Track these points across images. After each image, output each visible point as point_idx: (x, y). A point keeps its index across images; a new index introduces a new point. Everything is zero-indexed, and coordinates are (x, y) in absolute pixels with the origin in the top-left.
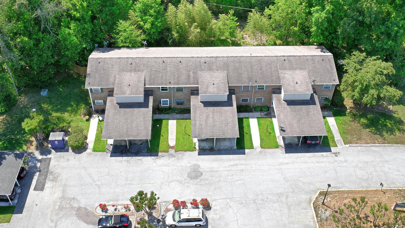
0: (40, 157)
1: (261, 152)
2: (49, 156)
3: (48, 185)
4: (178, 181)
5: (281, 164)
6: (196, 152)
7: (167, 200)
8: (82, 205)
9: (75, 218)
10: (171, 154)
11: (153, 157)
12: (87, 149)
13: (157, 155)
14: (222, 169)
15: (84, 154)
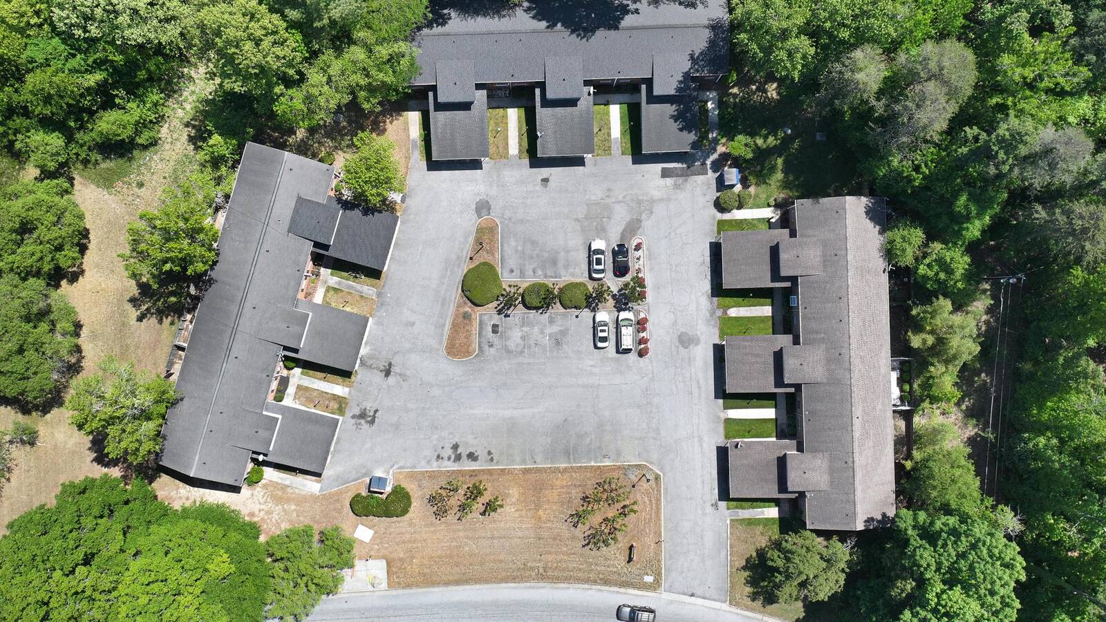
0: (708, 162)
1: (719, 417)
2: (710, 172)
3: (669, 181)
4: (676, 321)
5: (701, 439)
6: (718, 342)
7: (651, 311)
8: (644, 223)
9: (628, 219)
10: (714, 313)
11: (710, 291)
12: (722, 212)
13: (712, 296)
14: (693, 370)
15: (715, 211)
